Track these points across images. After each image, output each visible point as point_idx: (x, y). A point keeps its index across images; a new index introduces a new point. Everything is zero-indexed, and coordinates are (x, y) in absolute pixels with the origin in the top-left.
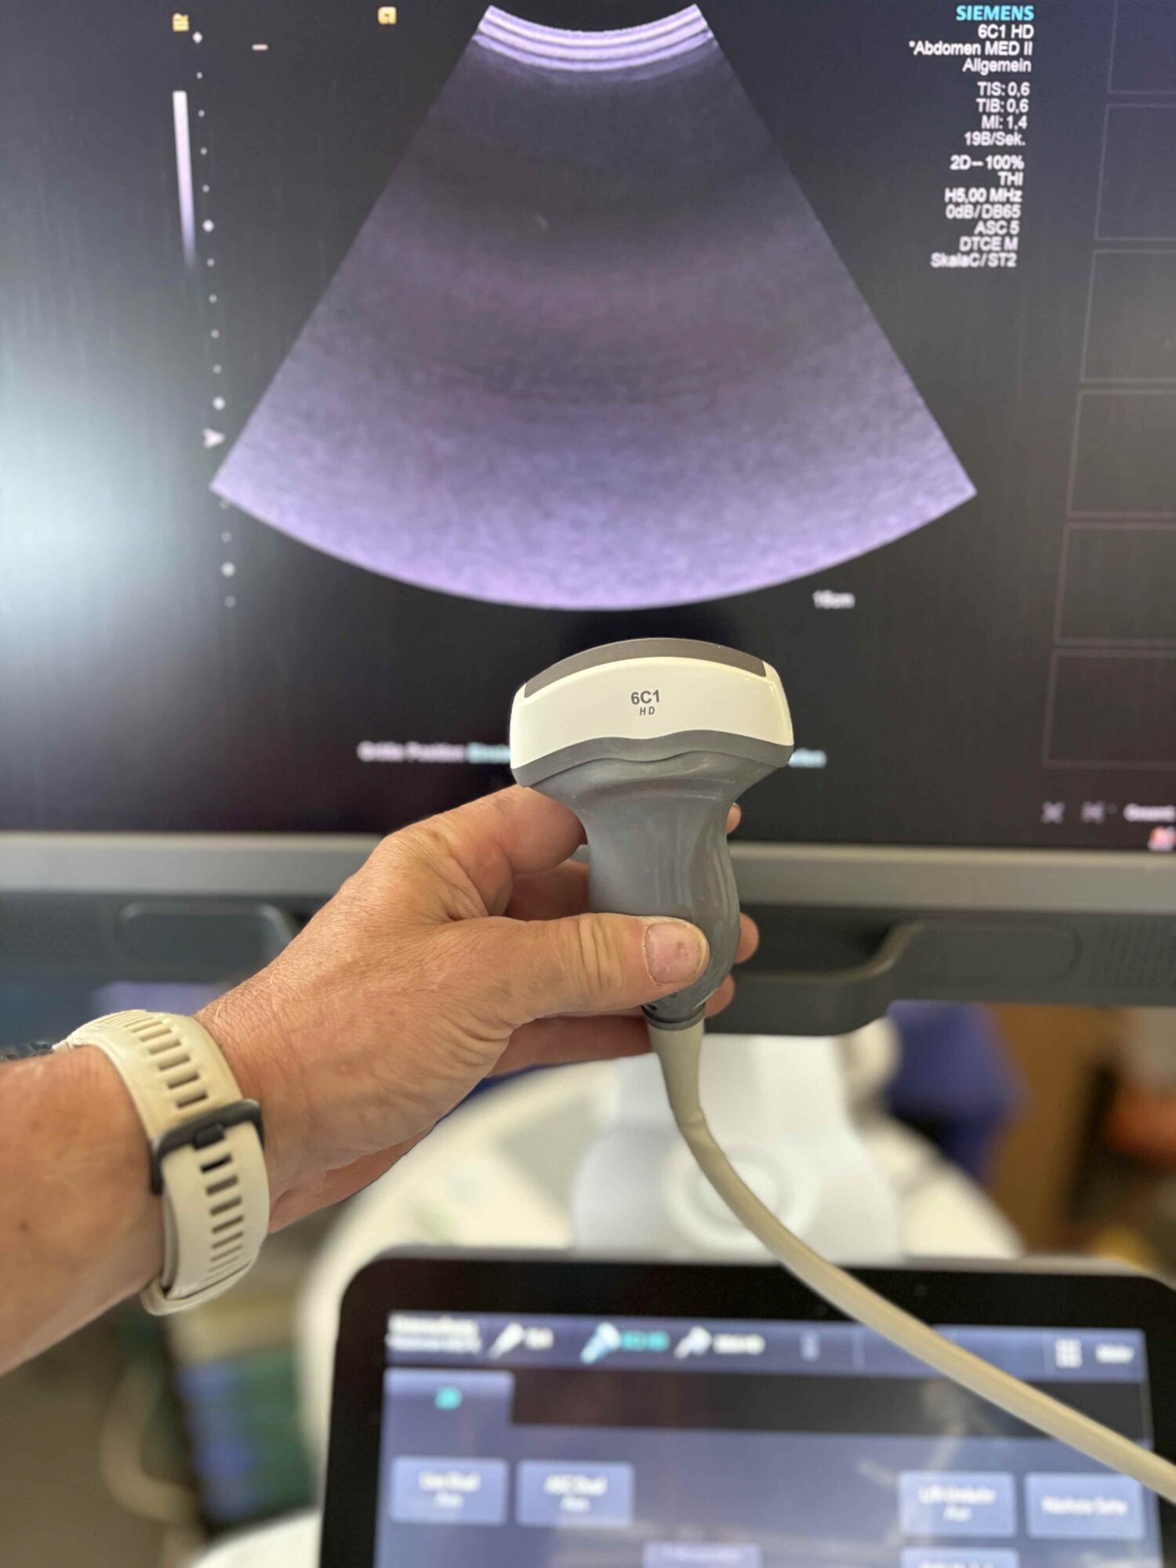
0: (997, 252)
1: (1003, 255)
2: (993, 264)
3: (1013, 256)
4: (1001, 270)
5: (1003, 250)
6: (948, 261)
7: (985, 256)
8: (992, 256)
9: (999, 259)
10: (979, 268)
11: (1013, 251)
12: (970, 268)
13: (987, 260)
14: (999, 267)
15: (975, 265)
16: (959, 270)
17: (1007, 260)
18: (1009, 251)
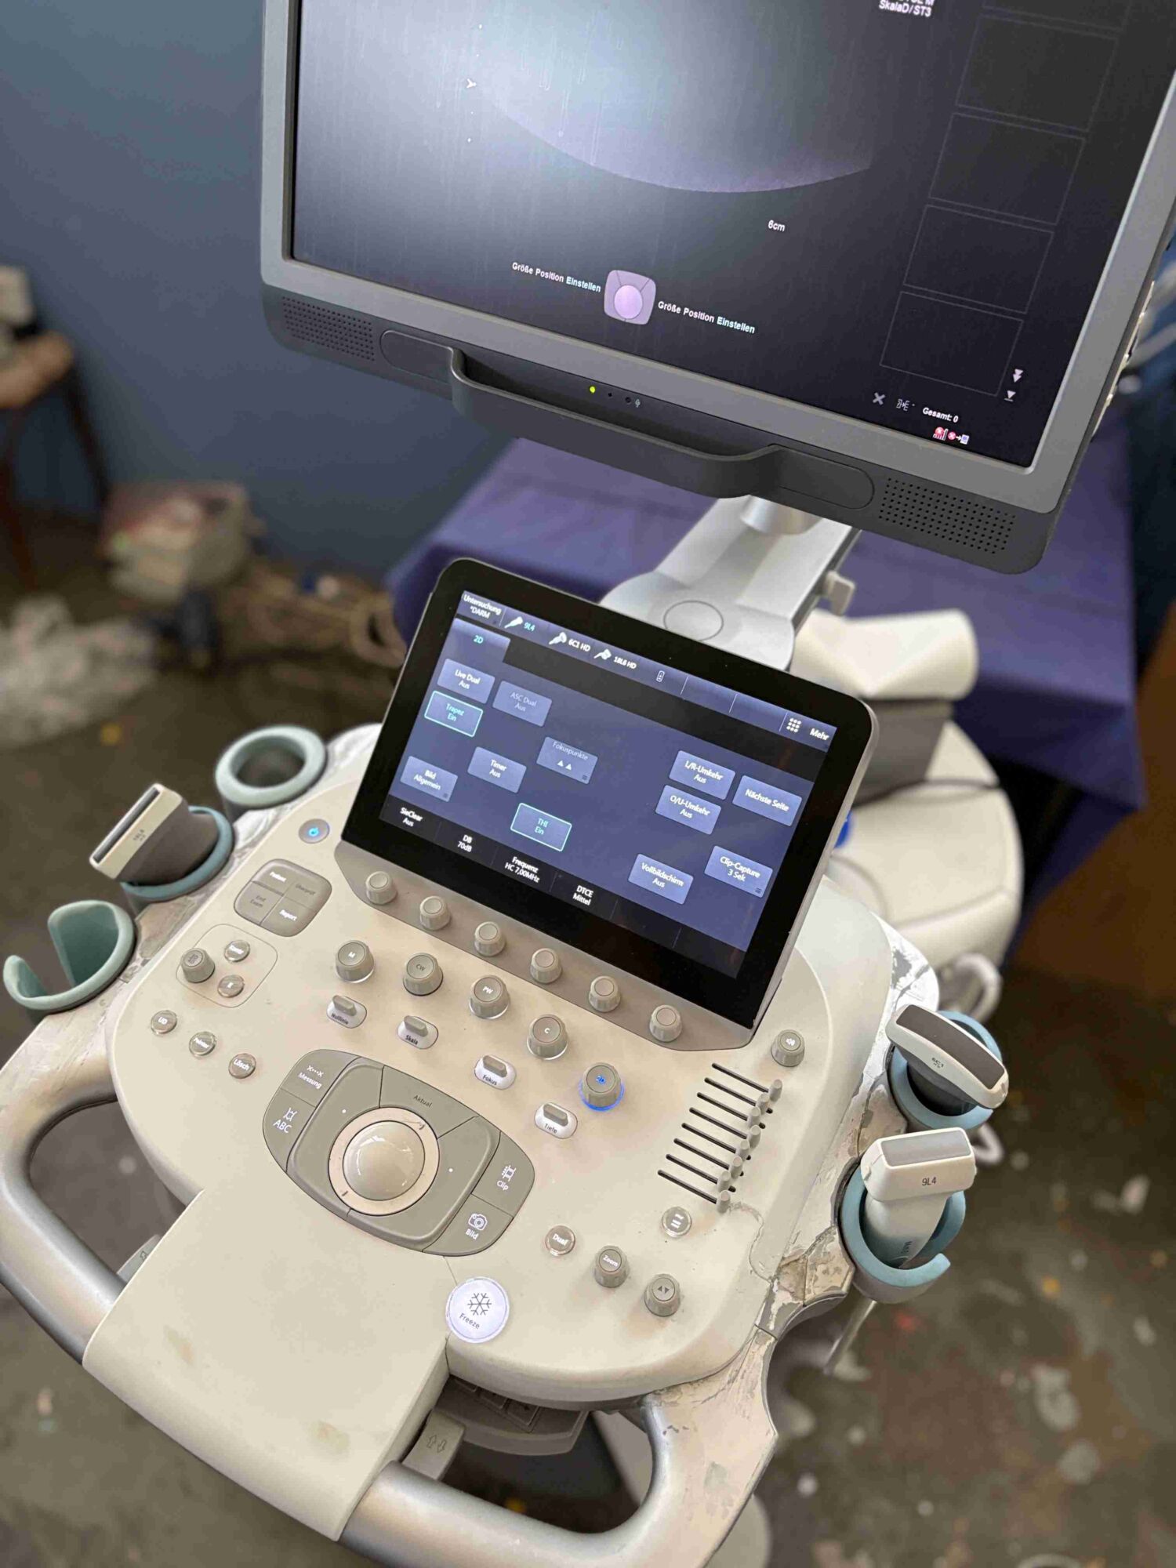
0: (920, 5)
1: (924, 8)
2: (916, 13)
3: (929, 9)
4: (921, 18)
5: (924, 5)
6: (890, 6)
7: (912, 7)
8: (917, 7)
9: (921, 10)
10: (907, 13)
11: (930, 6)
12: (901, 14)
13: (914, 9)
14: (920, 15)
15: (904, 11)
16: (895, 13)
17: (926, 11)
18: (927, 6)
